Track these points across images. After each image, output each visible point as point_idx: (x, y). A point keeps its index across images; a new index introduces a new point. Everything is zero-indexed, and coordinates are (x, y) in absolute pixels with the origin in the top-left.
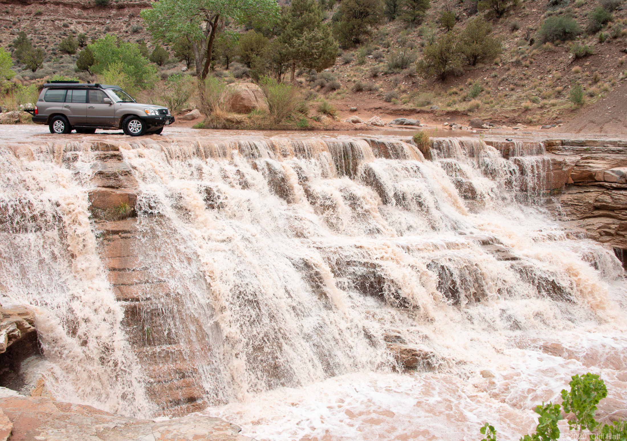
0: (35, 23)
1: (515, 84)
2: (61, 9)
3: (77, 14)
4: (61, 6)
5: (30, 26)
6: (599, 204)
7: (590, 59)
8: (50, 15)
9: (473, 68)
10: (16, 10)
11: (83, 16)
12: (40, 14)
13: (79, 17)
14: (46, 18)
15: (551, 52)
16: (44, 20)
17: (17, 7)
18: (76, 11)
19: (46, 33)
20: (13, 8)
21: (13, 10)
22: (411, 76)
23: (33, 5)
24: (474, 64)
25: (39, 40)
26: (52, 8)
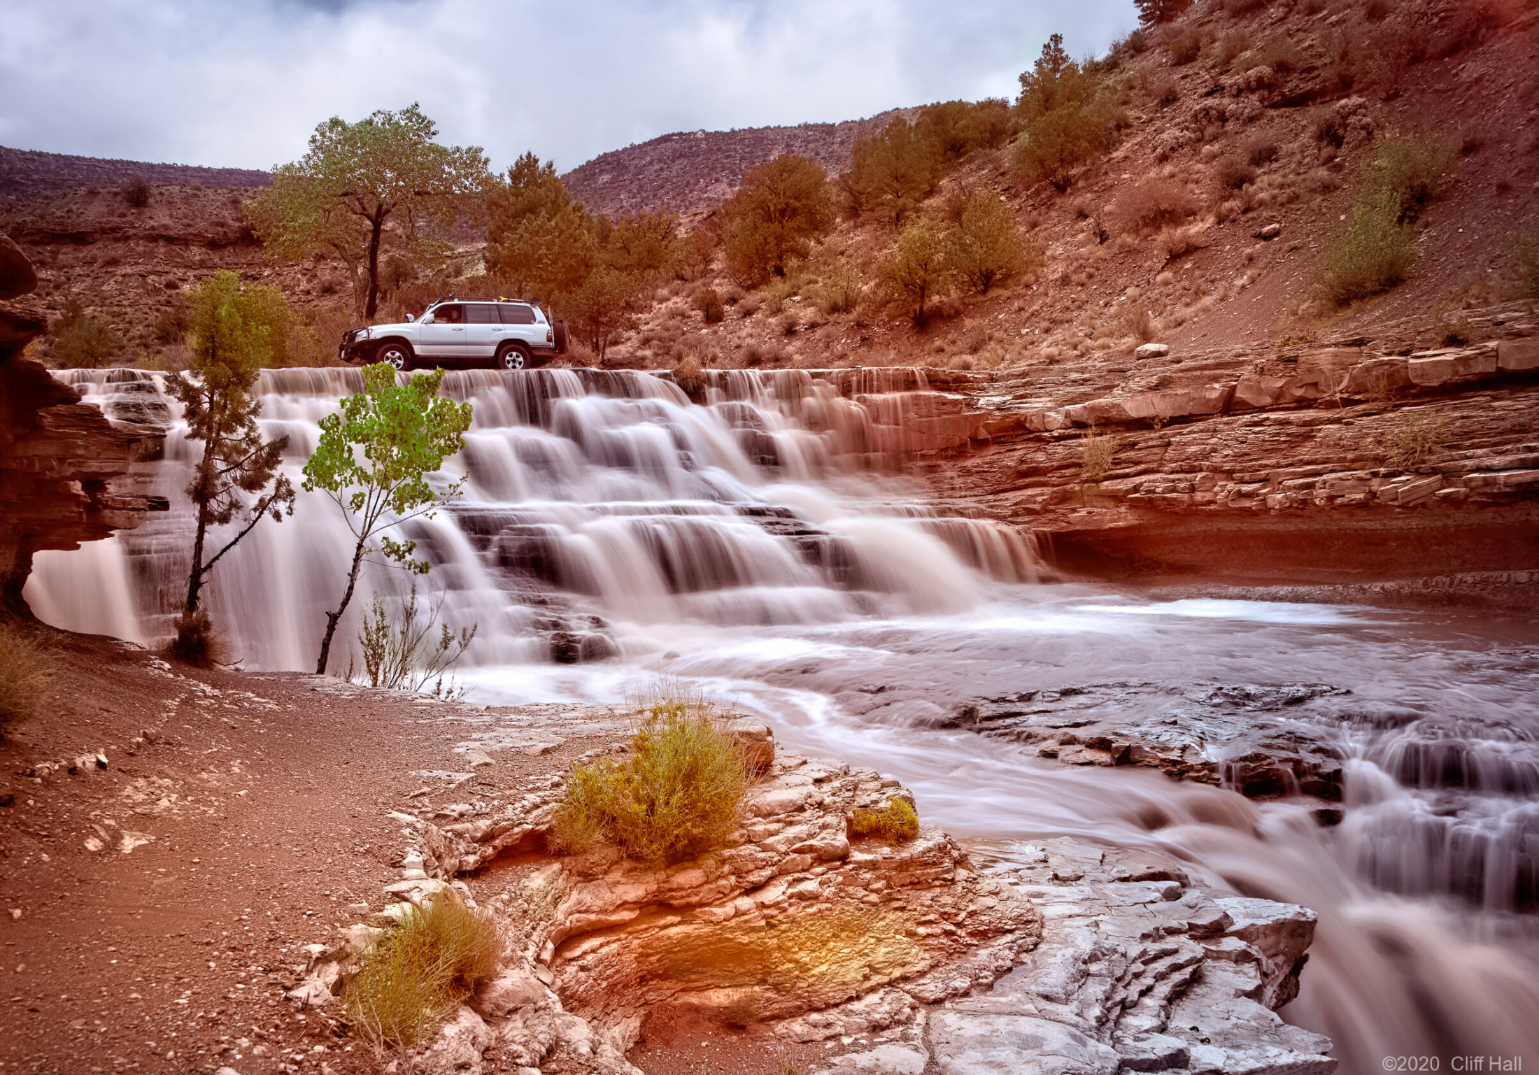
0: (103, 283)
1: (1054, 321)
2: (161, 249)
3: (198, 258)
4: (161, 243)
5: (91, 289)
6: (1025, 467)
7: (1196, 255)
8: (137, 263)
9: (981, 298)
10: (61, 256)
11: (210, 264)
12: (115, 262)
13: (202, 264)
14: (128, 270)
15: (1132, 251)
16: (124, 276)
17: (64, 250)
18: (196, 253)
19: (125, 303)
20: (55, 254)
21: (56, 258)
22: (860, 325)
23: (100, 244)
24: (984, 292)
25: (110, 318)
26: (141, 249)
